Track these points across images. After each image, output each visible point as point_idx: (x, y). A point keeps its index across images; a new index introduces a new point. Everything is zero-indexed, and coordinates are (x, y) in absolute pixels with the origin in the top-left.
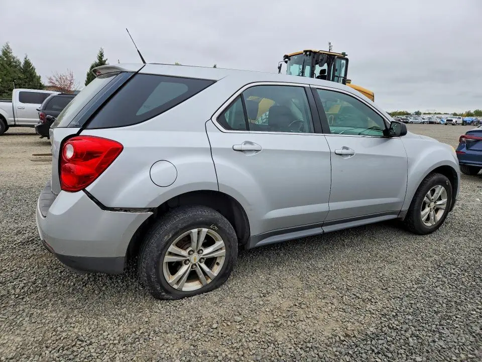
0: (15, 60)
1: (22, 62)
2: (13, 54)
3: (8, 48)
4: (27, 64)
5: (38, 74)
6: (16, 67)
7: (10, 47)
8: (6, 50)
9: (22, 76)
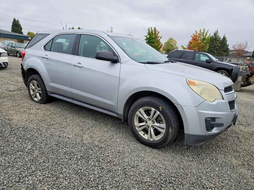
0: (219, 37)
1: (222, 38)
2: (219, 34)
3: (217, 32)
4: (224, 38)
5: (228, 44)
6: (218, 40)
7: (218, 31)
8: (216, 33)
9: (219, 45)
